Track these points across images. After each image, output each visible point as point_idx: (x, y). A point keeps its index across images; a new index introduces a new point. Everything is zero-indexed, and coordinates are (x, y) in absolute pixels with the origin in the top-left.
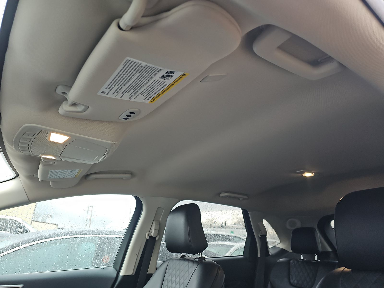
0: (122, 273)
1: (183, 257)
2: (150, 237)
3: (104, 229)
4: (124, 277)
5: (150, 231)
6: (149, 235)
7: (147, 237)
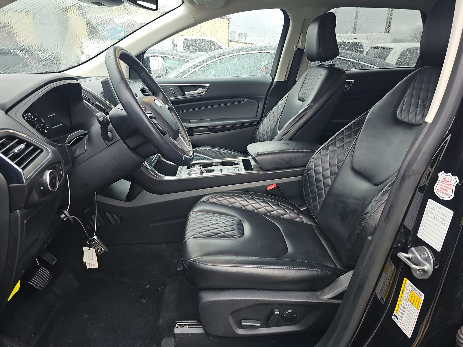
0: (276, 80)
1: (322, 64)
2: (298, 49)
3: (259, 44)
4: (277, 82)
5: (298, 43)
6: (297, 48)
7: (295, 49)
